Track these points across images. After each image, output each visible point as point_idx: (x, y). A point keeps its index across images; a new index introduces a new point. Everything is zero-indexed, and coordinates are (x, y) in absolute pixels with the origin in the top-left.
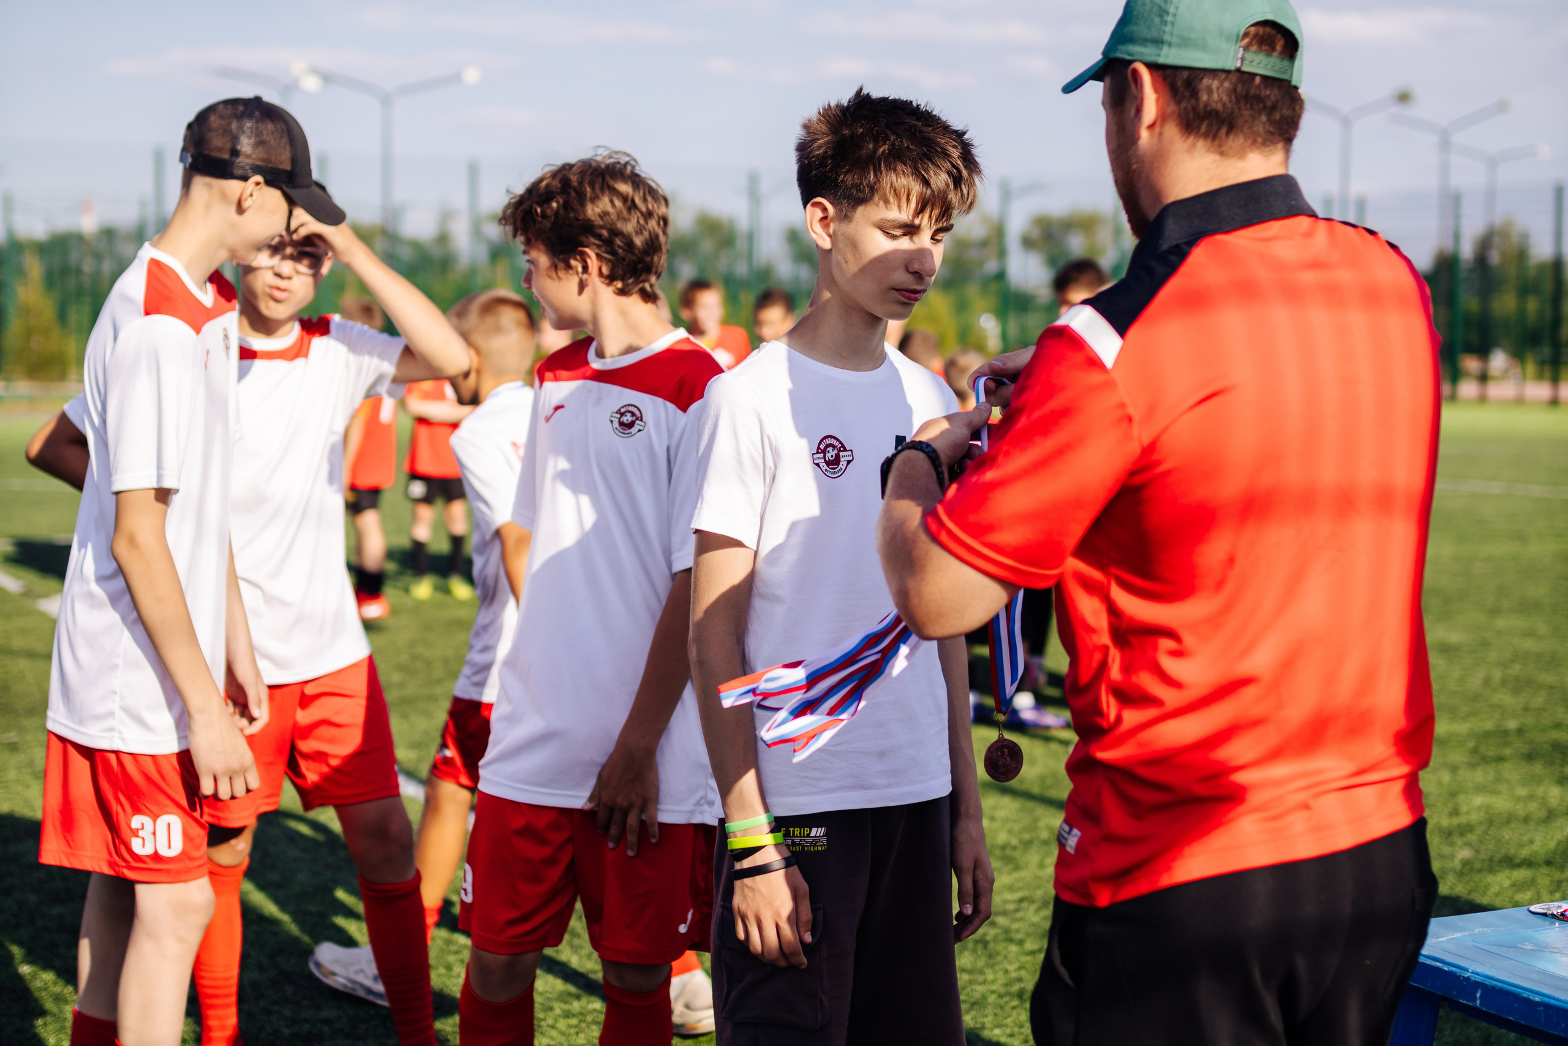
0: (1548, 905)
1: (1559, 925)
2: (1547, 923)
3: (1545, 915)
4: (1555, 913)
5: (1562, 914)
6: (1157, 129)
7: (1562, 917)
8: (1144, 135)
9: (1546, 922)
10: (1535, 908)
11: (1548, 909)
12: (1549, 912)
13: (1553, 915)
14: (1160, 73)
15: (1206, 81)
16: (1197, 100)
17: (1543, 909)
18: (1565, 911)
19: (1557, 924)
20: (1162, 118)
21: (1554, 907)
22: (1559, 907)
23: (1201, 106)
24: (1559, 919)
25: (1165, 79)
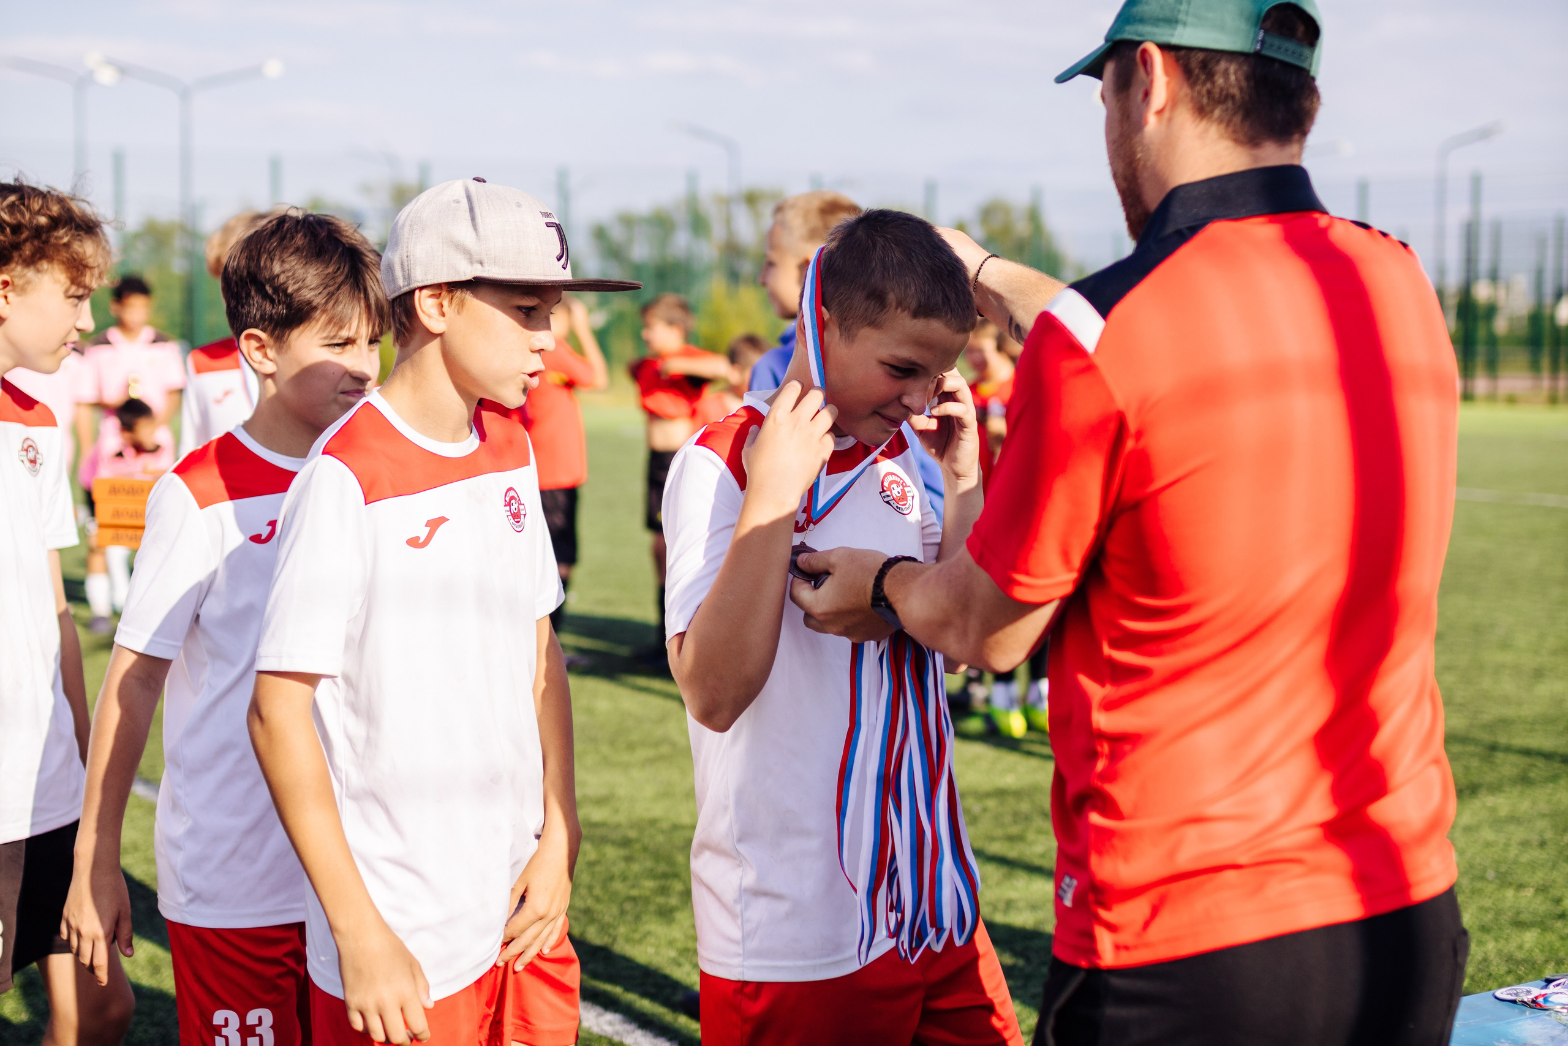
0: (1515, 989)
1: (1530, 1014)
2: (1516, 1011)
3: (1514, 1002)
4: (1526, 1000)
5: (1533, 1001)
6: (1166, 114)
7: (1534, 1005)
8: (1152, 122)
9: (1516, 1009)
10: (1502, 993)
11: (1516, 994)
12: (1518, 999)
13: (1524, 1003)
14: (1173, 54)
15: (1223, 65)
16: (1213, 83)
17: (1511, 994)
18: (1537, 998)
19: (1527, 1013)
20: (1173, 102)
21: (1523, 992)
22: (1529, 992)
23: (1217, 90)
24: (1531, 1007)
25: (1177, 60)
